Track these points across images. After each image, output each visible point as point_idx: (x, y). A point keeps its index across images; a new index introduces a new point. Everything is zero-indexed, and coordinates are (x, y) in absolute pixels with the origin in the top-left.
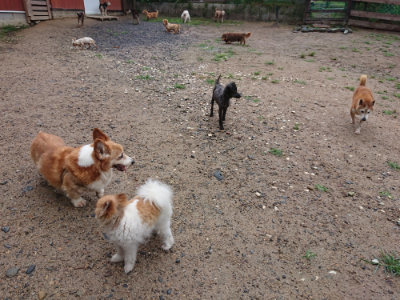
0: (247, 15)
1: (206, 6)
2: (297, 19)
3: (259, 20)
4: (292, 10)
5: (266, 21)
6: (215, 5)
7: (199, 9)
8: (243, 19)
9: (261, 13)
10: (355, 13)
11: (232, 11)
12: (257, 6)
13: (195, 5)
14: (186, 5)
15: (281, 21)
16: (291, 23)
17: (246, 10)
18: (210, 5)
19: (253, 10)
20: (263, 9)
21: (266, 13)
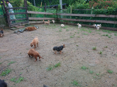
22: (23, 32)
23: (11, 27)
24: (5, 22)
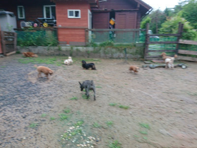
0: (102, 55)
1: (72, 48)
2: (139, 56)
3: (112, 58)
4: (135, 51)
5: (117, 58)
6: (79, 48)
7: (67, 51)
8: (100, 57)
9: (112, 53)
10: (181, 51)
11: (91, 52)
12: (109, 48)
13: (63, 48)
14: (56, 48)
15: (128, 58)
16: (135, 59)
17: (101, 51)
18: (75, 48)
19: (106, 51)
20: (114, 50)
21: (116, 53)
22: (153, 68)
23: (146, 60)
24: (143, 53)
